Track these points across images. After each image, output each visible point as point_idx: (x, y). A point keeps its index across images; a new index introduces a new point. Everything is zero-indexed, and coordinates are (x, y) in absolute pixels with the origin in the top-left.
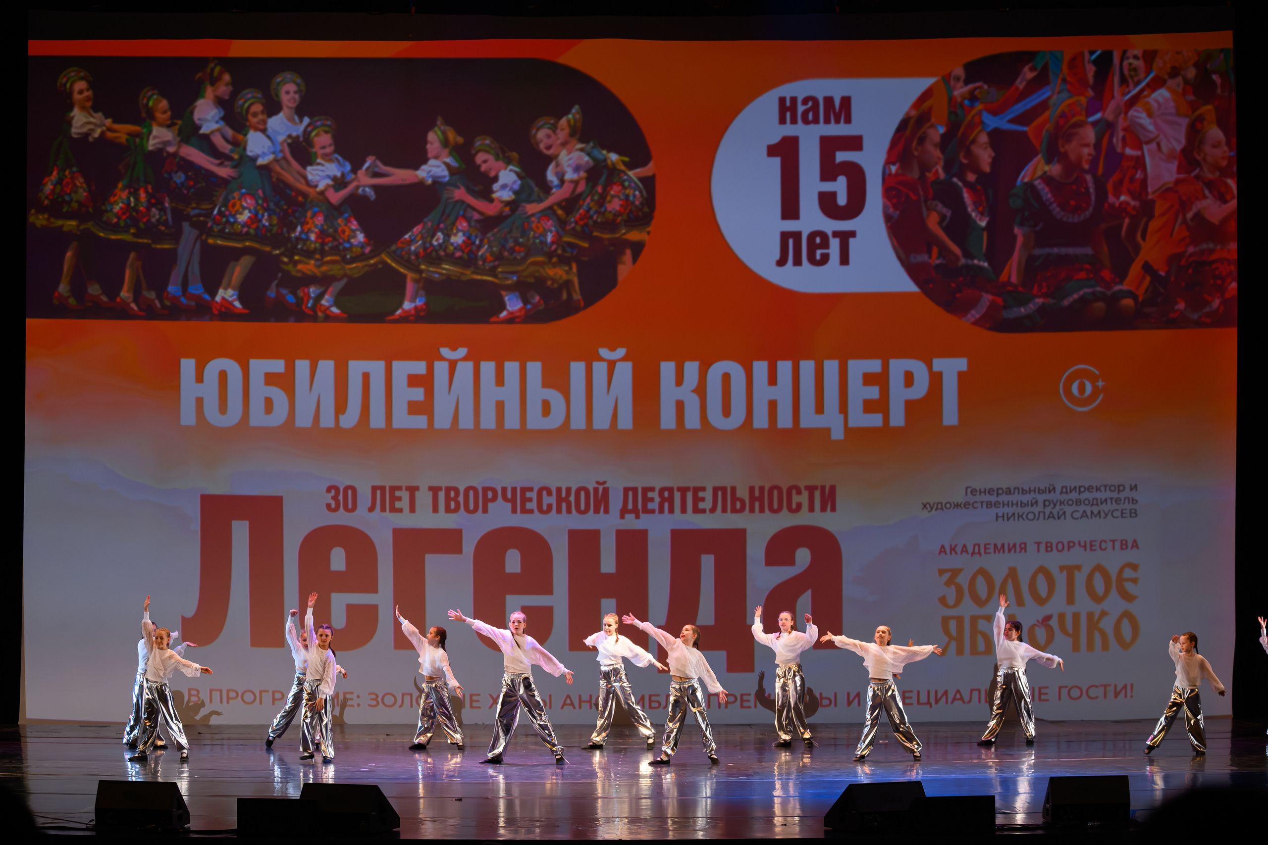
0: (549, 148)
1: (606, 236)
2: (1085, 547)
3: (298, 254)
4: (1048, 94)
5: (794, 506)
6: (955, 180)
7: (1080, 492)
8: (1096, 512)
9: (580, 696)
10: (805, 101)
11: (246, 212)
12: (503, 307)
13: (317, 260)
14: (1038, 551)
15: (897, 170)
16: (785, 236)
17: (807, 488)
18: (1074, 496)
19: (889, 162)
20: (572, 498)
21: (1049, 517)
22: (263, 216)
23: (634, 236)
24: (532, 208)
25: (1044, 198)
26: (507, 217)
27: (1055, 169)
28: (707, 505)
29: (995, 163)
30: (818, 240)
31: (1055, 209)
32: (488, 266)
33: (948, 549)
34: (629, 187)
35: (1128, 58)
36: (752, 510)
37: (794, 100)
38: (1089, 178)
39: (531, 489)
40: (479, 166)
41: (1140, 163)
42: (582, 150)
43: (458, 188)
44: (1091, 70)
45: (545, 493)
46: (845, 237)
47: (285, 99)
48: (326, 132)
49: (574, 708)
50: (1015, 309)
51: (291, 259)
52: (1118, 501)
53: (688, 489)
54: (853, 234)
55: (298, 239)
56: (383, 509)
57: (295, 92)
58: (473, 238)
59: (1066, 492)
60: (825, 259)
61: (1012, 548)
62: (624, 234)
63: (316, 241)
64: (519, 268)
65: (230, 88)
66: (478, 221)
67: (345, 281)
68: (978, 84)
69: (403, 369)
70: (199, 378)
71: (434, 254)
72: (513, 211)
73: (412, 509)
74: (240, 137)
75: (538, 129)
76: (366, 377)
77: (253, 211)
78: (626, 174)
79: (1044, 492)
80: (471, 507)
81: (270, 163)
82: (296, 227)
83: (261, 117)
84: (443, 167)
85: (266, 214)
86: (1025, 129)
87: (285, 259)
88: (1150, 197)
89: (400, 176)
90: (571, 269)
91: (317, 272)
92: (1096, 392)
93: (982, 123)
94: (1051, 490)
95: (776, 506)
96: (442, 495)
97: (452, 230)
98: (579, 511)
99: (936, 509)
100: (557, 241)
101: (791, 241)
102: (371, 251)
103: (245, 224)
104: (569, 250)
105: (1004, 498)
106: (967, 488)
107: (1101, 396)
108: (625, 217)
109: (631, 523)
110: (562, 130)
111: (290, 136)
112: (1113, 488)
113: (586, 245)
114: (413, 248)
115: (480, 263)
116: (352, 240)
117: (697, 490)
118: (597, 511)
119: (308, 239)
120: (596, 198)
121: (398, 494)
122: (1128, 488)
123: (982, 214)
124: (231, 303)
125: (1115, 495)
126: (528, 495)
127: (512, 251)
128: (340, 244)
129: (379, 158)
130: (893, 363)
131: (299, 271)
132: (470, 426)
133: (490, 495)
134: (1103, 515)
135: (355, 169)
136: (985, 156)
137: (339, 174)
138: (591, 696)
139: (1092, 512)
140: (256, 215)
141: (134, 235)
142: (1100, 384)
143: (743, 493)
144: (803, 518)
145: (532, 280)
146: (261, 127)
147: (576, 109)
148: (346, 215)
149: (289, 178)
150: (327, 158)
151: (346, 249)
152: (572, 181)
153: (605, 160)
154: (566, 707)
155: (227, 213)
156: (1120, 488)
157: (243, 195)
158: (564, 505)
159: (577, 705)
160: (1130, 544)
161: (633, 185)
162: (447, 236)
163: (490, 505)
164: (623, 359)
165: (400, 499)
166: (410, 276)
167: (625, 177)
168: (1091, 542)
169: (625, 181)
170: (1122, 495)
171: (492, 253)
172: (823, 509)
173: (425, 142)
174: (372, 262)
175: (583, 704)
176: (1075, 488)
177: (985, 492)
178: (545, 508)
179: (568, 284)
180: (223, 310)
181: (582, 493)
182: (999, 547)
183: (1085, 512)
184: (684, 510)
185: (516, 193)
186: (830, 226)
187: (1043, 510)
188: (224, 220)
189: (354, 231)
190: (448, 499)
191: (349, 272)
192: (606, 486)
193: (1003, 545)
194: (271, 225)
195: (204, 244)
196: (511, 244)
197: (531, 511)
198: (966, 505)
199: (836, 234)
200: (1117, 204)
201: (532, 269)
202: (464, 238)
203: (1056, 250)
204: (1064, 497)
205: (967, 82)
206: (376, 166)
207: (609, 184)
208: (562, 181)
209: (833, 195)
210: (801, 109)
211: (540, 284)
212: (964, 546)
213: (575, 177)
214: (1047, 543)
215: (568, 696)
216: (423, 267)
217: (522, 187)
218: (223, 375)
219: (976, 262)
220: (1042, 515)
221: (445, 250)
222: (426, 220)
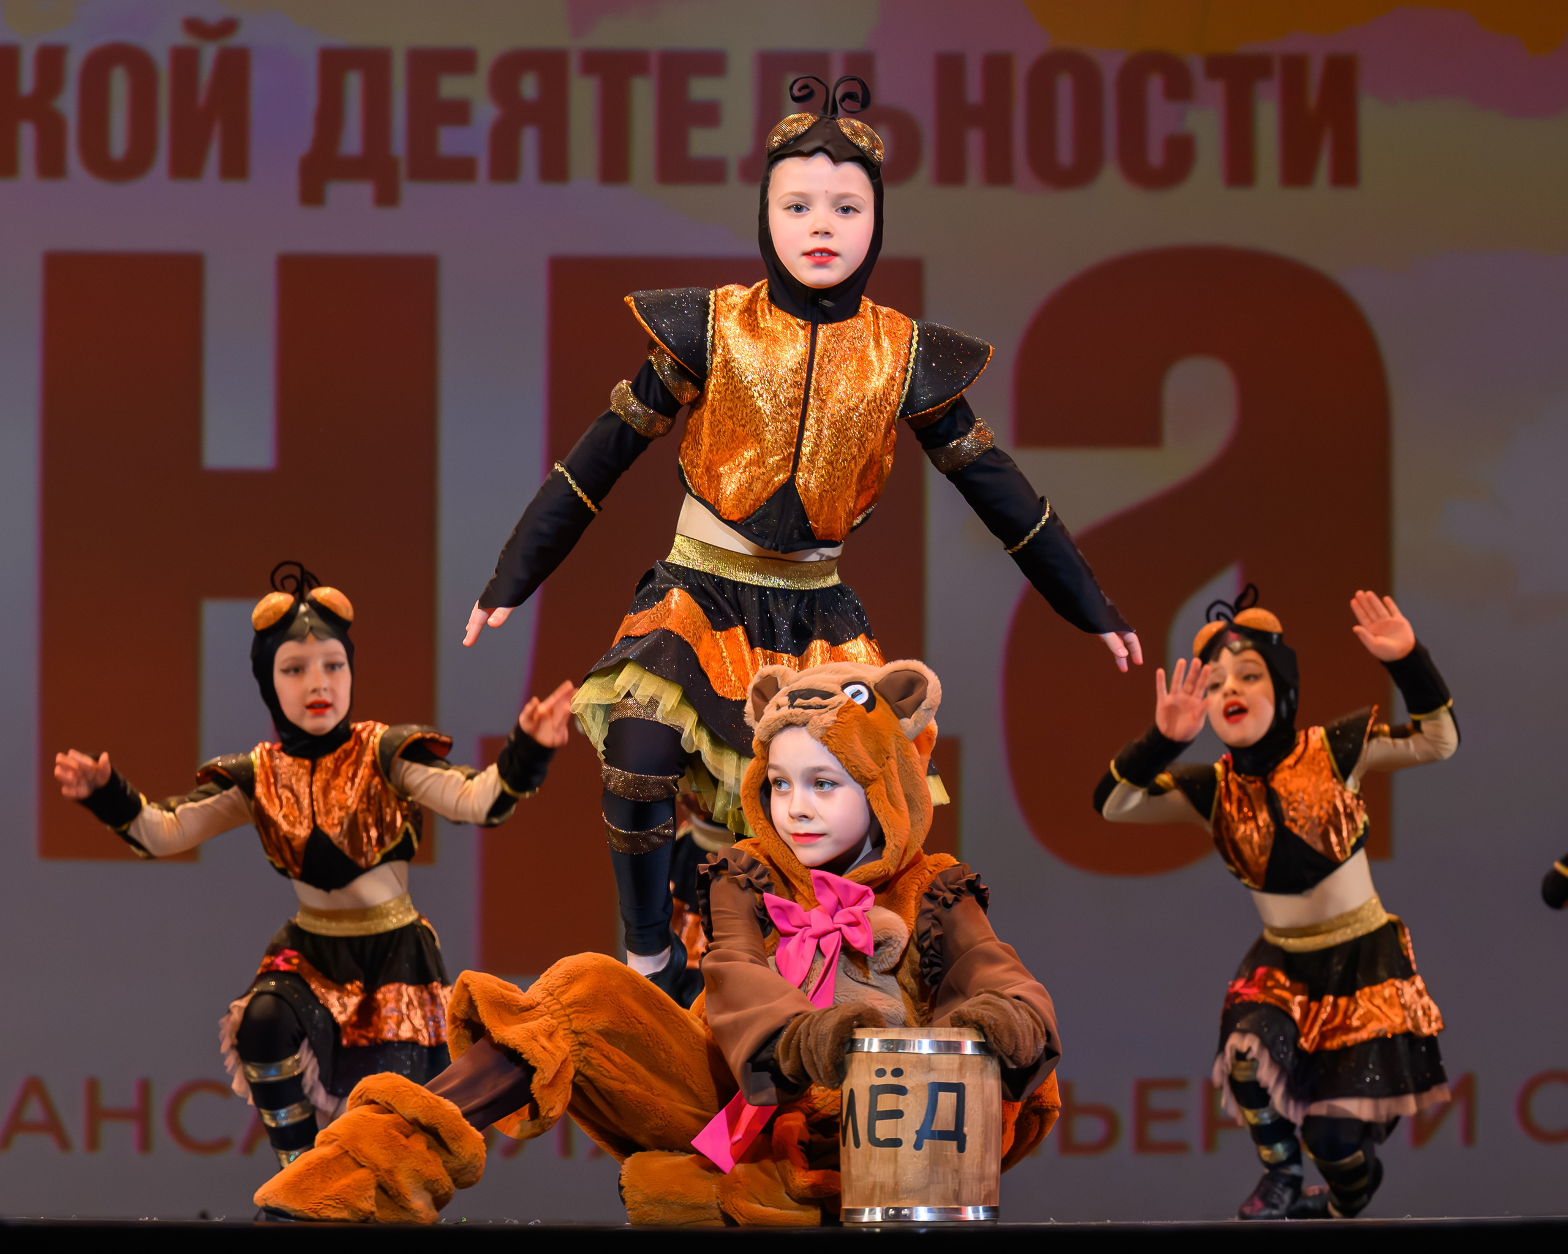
5: (1156, 156)
9: (92, 1088)
17: (1218, 66)
20: (68, 101)
49: (64, 1143)
53: (635, 62)
95: (1065, 154)
98: (98, 162)
109: (351, 223)
117: (679, 70)
118: (186, 165)
138: (144, 1089)
143: (907, 87)
154: (22, 1142)
159: (76, 1128)
172: (1297, 170)
175: (109, 1130)
181: (118, 78)
192: (237, 40)
215: (34, 1087)
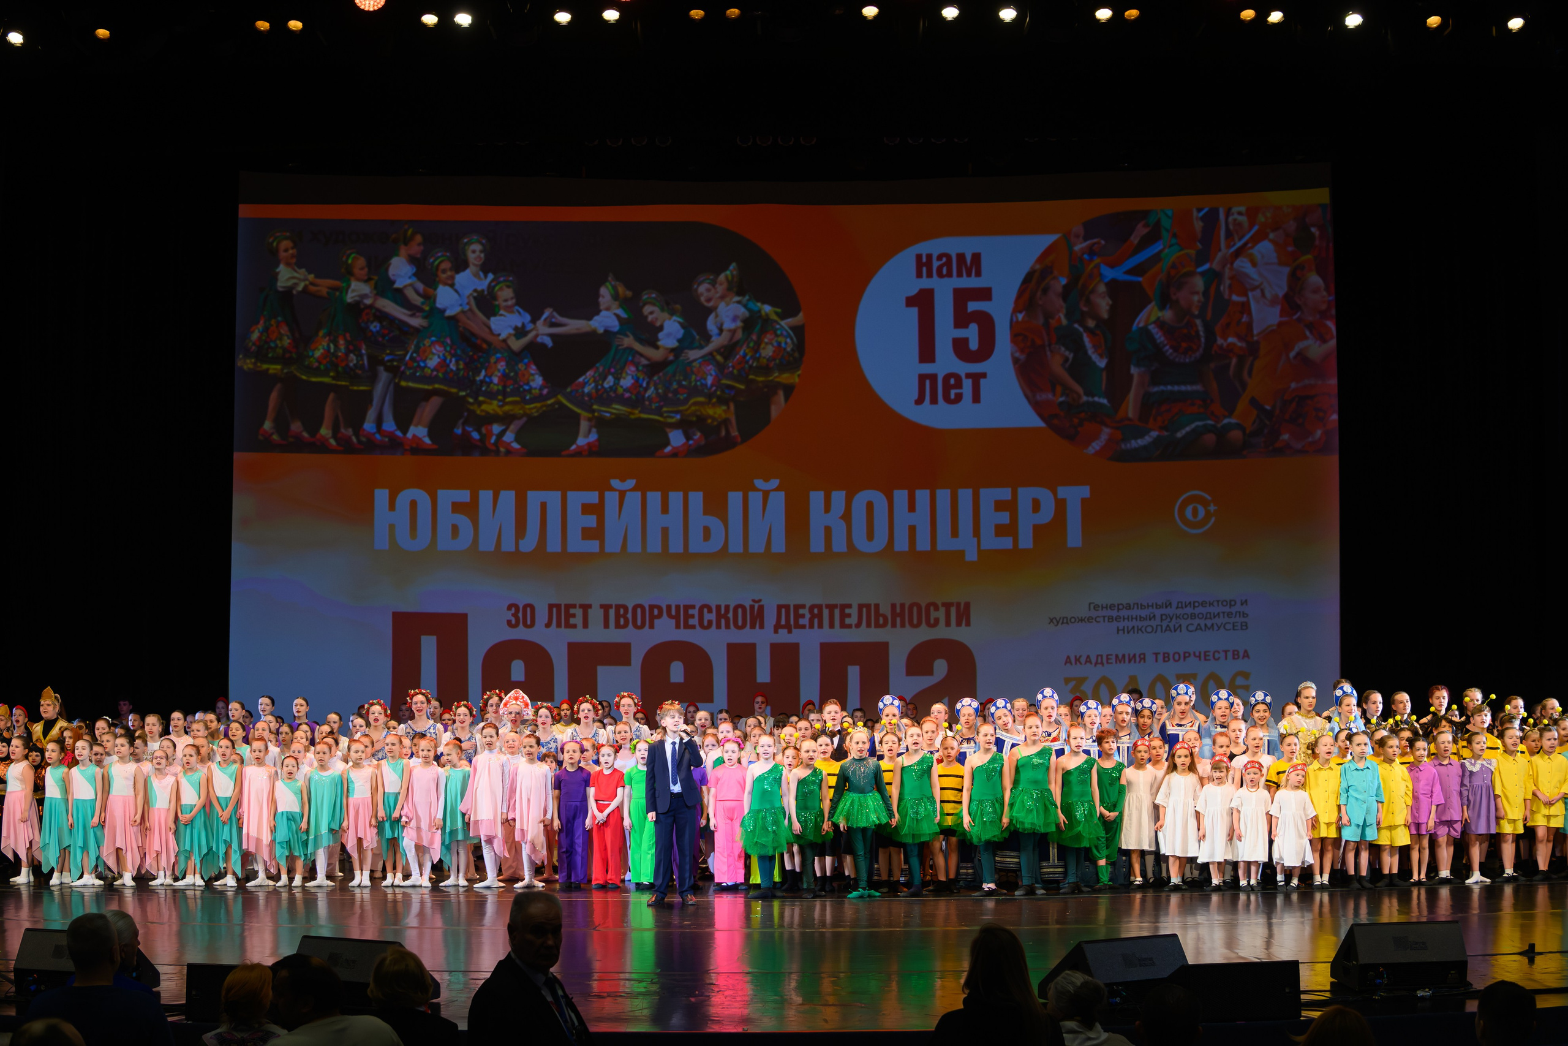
0: (709, 300)
1: (761, 379)
2: (1199, 657)
3: (483, 396)
4: (1161, 247)
5: (932, 621)
6: (1076, 326)
7: (1194, 607)
8: (1209, 625)
10: (940, 258)
11: (436, 357)
12: (668, 443)
13: (500, 401)
14: (1156, 661)
15: (1023, 318)
16: (922, 378)
17: (944, 604)
18: (1189, 610)
19: (1016, 310)
20: (730, 615)
21: (1166, 630)
22: (451, 361)
23: (785, 378)
24: (693, 354)
25: (1158, 341)
26: (671, 362)
27: (1167, 315)
28: (853, 620)
29: (1112, 309)
30: (952, 381)
31: (1168, 350)
32: (654, 406)
33: (1073, 660)
34: (782, 335)
35: (1233, 214)
36: (894, 625)
37: (929, 256)
38: (1198, 322)
39: (693, 607)
40: (646, 317)
41: (1245, 308)
42: (739, 302)
43: (627, 336)
44: (1198, 225)
45: (705, 610)
46: (976, 378)
47: (471, 257)
48: (508, 287)
50: (1133, 442)
51: (476, 399)
52: (1229, 615)
53: (835, 606)
54: (984, 375)
55: (482, 382)
56: (559, 625)
57: (481, 252)
58: (640, 382)
59: (1182, 607)
60: (959, 398)
61: (1132, 659)
62: (776, 377)
63: (497, 385)
64: (681, 408)
65: (422, 248)
66: (644, 366)
67: (525, 419)
68: (1095, 240)
69: (577, 498)
70: (392, 506)
71: (605, 395)
72: (677, 357)
73: (585, 625)
74: (430, 291)
75: (699, 285)
76: (544, 506)
77: (441, 355)
78: (778, 324)
79: (1161, 607)
80: (639, 623)
81: (458, 314)
82: (480, 372)
83: (449, 273)
84: (614, 318)
85: (453, 360)
86: (1140, 279)
87: (471, 400)
88: (1255, 338)
89: (574, 326)
90: (729, 408)
91: (500, 412)
92: (1208, 515)
93: (1101, 275)
94: (1168, 605)
95: (915, 621)
96: (612, 612)
97: (621, 374)
98: (736, 626)
99: (1063, 623)
100: (717, 382)
101: (928, 382)
102: (548, 393)
103: (436, 369)
104: (727, 391)
105: (1124, 613)
106: (1090, 604)
107: (1213, 520)
108: (777, 361)
109: (783, 637)
110: (721, 284)
111: (475, 291)
112: (1225, 603)
113: (742, 387)
114: (586, 390)
115: (647, 403)
116: (532, 383)
117: (844, 607)
118: (753, 627)
119: (491, 382)
120: (752, 345)
121: (572, 611)
122: (1238, 603)
123: (1101, 356)
124: (420, 439)
125: (1227, 609)
126: (691, 612)
127: (676, 392)
128: (521, 386)
129: (555, 310)
130: (1021, 491)
131: (482, 411)
132: (639, 549)
133: (656, 612)
134: (1215, 627)
135: (534, 321)
136: (1103, 305)
137: (520, 325)
139: (1206, 625)
140: (445, 360)
141: (333, 378)
142: (1212, 508)
143: (885, 610)
144: (942, 632)
145: (694, 419)
146: (450, 282)
147: (733, 266)
148: (526, 361)
149: (474, 327)
150: (509, 309)
151: (525, 390)
152: (730, 331)
153: (759, 311)
155: (418, 359)
156: (1231, 603)
157: (433, 343)
158: (723, 621)
160: (1241, 654)
161: (785, 333)
162: (617, 379)
163: (656, 621)
164: (777, 489)
165: (574, 616)
166: (584, 414)
167: (778, 326)
168: (1205, 652)
169: (777, 329)
170: (1234, 610)
171: (658, 393)
172: (959, 624)
173: (597, 295)
174: (549, 402)
176: (1190, 603)
177: (1107, 607)
178: (706, 623)
179: (726, 422)
180: (414, 446)
181: (740, 610)
182: (1120, 657)
183: (1199, 625)
184: (832, 626)
185: (679, 341)
186: (963, 368)
187: (1159, 623)
188: (415, 364)
189: (533, 375)
190: (618, 616)
191: (528, 412)
192: (761, 603)
193: (1124, 656)
194: (458, 369)
195: (397, 385)
196: (675, 386)
197: (693, 627)
198: (1090, 619)
199: (968, 376)
200: (1225, 345)
201: (693, 408)
202: (632, 381)
203: (1169, 388)
204: (1180, 611)
205: (1085, 240)
206: (554, 317)
207: (763, 332)
208: (721, 330)
209: (965, 341)
210: (936, 264)
211: (700, 422)
212: (1088, 657)
213: (733, 326)
214: (1164, 654)
216: (595, 407)
217: (684, 335)
218: (413, 504)
219: (1096, 399)
220: (1159, 628)
221: (615, 391)
222: (598, 365)
